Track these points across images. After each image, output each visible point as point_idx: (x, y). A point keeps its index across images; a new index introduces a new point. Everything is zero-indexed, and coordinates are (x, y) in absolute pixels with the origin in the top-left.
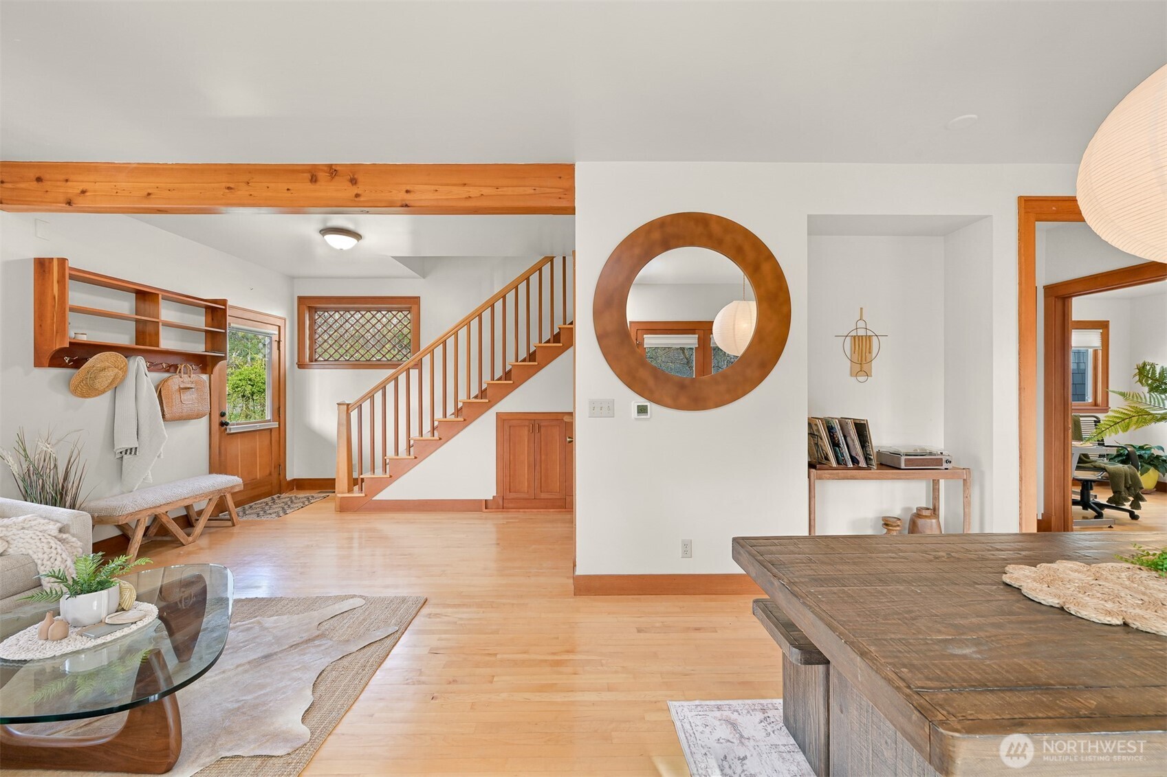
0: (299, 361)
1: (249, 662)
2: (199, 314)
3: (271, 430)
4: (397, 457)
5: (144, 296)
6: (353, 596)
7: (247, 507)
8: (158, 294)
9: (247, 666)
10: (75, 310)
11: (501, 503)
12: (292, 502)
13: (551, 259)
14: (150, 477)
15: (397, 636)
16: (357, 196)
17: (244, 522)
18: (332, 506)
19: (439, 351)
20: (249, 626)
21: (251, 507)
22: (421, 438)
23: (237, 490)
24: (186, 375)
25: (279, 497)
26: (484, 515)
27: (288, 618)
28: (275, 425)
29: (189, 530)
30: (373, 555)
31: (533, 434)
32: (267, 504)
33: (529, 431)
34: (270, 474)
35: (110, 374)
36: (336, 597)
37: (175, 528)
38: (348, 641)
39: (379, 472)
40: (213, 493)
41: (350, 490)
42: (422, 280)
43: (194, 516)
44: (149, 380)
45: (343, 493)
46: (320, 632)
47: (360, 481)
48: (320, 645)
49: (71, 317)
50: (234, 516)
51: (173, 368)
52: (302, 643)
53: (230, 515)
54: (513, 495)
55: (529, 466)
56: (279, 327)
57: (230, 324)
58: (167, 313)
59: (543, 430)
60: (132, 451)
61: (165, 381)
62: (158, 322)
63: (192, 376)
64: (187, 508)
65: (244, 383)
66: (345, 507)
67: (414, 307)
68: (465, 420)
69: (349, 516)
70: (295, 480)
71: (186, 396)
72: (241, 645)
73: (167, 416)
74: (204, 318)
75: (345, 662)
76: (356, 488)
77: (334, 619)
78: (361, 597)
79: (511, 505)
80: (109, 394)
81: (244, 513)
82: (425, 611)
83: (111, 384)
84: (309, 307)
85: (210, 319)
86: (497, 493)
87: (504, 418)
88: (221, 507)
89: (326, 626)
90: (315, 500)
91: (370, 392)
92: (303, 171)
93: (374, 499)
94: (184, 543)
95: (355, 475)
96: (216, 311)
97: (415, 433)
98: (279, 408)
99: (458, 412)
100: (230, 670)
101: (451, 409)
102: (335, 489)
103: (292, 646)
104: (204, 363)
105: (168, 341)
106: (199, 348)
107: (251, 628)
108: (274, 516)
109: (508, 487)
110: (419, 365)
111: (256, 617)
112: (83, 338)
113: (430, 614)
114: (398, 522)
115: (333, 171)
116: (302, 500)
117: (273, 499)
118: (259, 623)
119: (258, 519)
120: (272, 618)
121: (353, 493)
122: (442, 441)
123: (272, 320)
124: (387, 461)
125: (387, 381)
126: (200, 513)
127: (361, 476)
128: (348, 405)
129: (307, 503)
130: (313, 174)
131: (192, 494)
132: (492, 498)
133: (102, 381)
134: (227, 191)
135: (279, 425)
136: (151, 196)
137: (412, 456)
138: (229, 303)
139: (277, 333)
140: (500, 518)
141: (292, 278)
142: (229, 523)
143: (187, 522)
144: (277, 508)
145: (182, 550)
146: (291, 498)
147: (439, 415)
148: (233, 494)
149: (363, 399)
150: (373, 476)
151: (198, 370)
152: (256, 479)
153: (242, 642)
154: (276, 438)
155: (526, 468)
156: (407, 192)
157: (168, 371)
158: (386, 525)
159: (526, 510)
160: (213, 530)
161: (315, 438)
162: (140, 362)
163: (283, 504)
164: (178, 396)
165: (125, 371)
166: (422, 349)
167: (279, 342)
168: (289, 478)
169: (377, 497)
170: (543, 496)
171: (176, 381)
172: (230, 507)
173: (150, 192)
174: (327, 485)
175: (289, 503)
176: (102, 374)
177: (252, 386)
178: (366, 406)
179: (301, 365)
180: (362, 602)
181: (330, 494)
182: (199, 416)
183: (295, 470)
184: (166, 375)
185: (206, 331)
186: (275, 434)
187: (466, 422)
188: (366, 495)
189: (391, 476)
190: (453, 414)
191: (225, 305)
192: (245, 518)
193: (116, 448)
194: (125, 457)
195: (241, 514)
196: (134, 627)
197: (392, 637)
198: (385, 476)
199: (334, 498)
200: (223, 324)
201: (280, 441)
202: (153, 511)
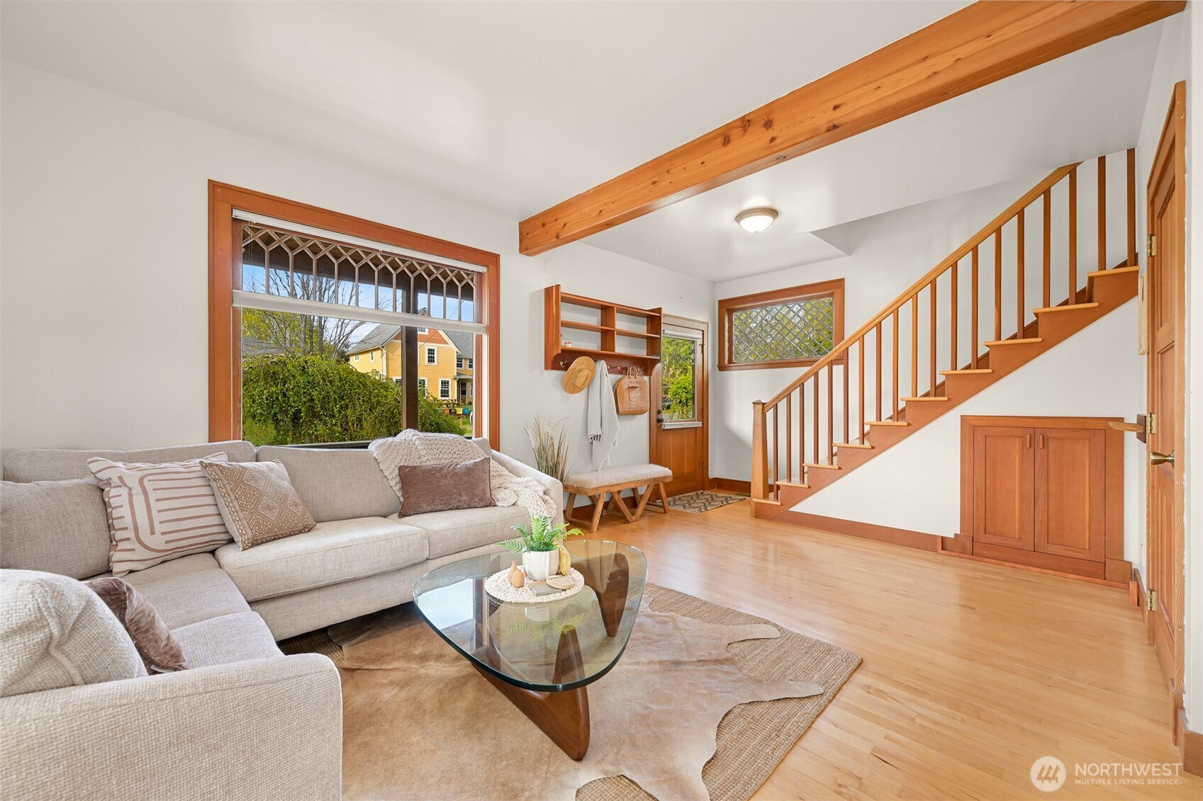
0: (719, 364)
1: (660, 662)
2: (643, 324)
3: (696, 428)
4: (816, 465)
5: (607, 310)
6: (767, 622)
7: (677, 497)
8: (614, 307)
9: (657, 667)
10: (566, 325)
11: (969, 546)
12: (712, 499)
13: (1072, 171)
14: (609, 460)
15: (823, 700)
16: (773, 140)
17: (675, 511)
18: (748, 510)
19: (871, 338)
20: (665, 619)
21: (680, 498)
22: (847, 445)
23: (668, 480)
24: (633, 377)
25: (702, 493)
26: (940, 558)
27: (699, 623)
28: (699, 424)
29: (633, 510)
30: (789, 575)
31: (1032, 449)
32: (692, 498)
33: (1023, 445)
34: (695, 470)
35: (584, 374)
36: (748, 616)
37: (623, 506)
38: (760, 681)
39: (796, 481)
40: (649, 480)
41: (766, 496)
42: (848, 258)
43: (638, 498)
44: (609, 379)
45: (758, 498)
46: (729, 655)
47: (775, 488)
48: (727, 673)
49: (563, 330)
50: (666, 504)
51: (624, 371)
52: (710, 661)
53: (663, 502)
54: (990, 539)
55: (1022, 499)
56: (703, 331)
57: (664, 331)
58: (621, 323)
59: (1051, 445)
60: (597, 437)
61: (619, 381)
62: (614, 331)
63: (637, 377)
64: (634, 490)
65: (680, 391)
66: (761, 513)
67: (838, 292)
68: (909, 425)
69: (763, 524)
70: (716, 478)
71: (635, 395)
72: (656, 638)
73: (620, 410)
74: (645, 327)
75: (756, 711)
76: (772, 495)
77: (744, 643)
78: (776, 625)
79: (986, 553)
80: (585, 391)
81: (674, 503)
82: (860, 677)
83: (585, 382)
84: (728, 309)
85: (650, 327)
86: (961, 531)
87: (975, 423)
88: (656, 495)
89: (736, 649)
90: (732, 502)
91: (787, 390)
92: (716, 138)
93: (791, 509)
94: (629, 520)
95: (771, 481)
96: (654, 319)
97: (839, 438)
98: (703, 408)
99: (899, 414)
100: (643, 664)
101: (887, 411)
102: (750, 493)
103: (700, 661)
104: (646, 366)
105: (621, 347)
106: (642, 353)
107: (667, 622)
108: (697, 510)
109: (982, 526)
110: (843, 359)
111: (671, 611)
112: (570, 346)
113: (869, 687)
114: (818, 542)
115: (745, 123)
116: (721, 499)
117: (697, 494)
118: (673, 619)
119: (684, 510)
120: (685, 618)
121: (768, 499)
122: (875, 451)
123: (696, 325)
124: (806, 470)
125: (805, 377)
126: (641, 496)
127: (777, 483)
128: (764, 404)
129: (725, 503)
130: (724, 136)
131: (634, 479)
132: (953, 537)
133: (580, 381)
134: (652, 186)
135: (703, 424)
136: (602, 213)
137: (835, 466)
138: (663, 312)
139: (701, 337)
140: (970, 568)
141: (714, 283)
142: (662, 510)
143: (633, 502)
144: (699, 503)
145: (626, 526)
146: (712, 495)
147: (870, 417)
148: (665, 484)
149: (779, 398)
150: (789, 484)
151: (641, 373)
152: (684, 473)
153: (658, 636)
154: (700, 437)
155: (1017, 499)
156: (836, 108)
157: (621, 373)
158: (804, 541)
159: (1018, 566)
160: (651, 514)
161: (733, 439)
162: (603, 365)
163: (705, 500)
164: (627, 394)
165: (593, 371)
166: (847, 336)
167: (703, 346)
168: (711, 476)
169: (793, 509)
170: (1052, 549)
171: (627, 381)
172: (663, 497)
173: (601, 209)
174: (742, 488)
175: (710, 500)
176: (580, 374)
177: (687, 393)
178: (782, 405)
179: (722, 367)
180: (777, 634)
181: (747, 498)
182: (642, 412)
183: (716, 470)
184: (620, 376)
185: (648, 338)
186: (699, 433)
187: (911, 428)
188: (782, 505)
189: (809, 487)
190: (891, 418)
191: (660, 312)
192: (674, 508)
193: (589, 434)
194: (594, 442)
195: (672, 503)
196: (564, 595)
197: (815, 701)
198: (802, 486)
199: (750, 503)
200: (658, 331)
201: (703, 440)
202: (609, 488)
